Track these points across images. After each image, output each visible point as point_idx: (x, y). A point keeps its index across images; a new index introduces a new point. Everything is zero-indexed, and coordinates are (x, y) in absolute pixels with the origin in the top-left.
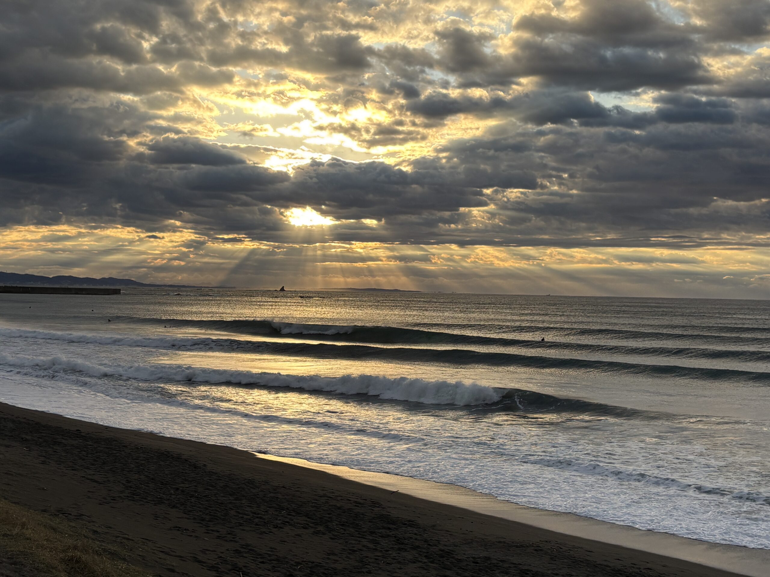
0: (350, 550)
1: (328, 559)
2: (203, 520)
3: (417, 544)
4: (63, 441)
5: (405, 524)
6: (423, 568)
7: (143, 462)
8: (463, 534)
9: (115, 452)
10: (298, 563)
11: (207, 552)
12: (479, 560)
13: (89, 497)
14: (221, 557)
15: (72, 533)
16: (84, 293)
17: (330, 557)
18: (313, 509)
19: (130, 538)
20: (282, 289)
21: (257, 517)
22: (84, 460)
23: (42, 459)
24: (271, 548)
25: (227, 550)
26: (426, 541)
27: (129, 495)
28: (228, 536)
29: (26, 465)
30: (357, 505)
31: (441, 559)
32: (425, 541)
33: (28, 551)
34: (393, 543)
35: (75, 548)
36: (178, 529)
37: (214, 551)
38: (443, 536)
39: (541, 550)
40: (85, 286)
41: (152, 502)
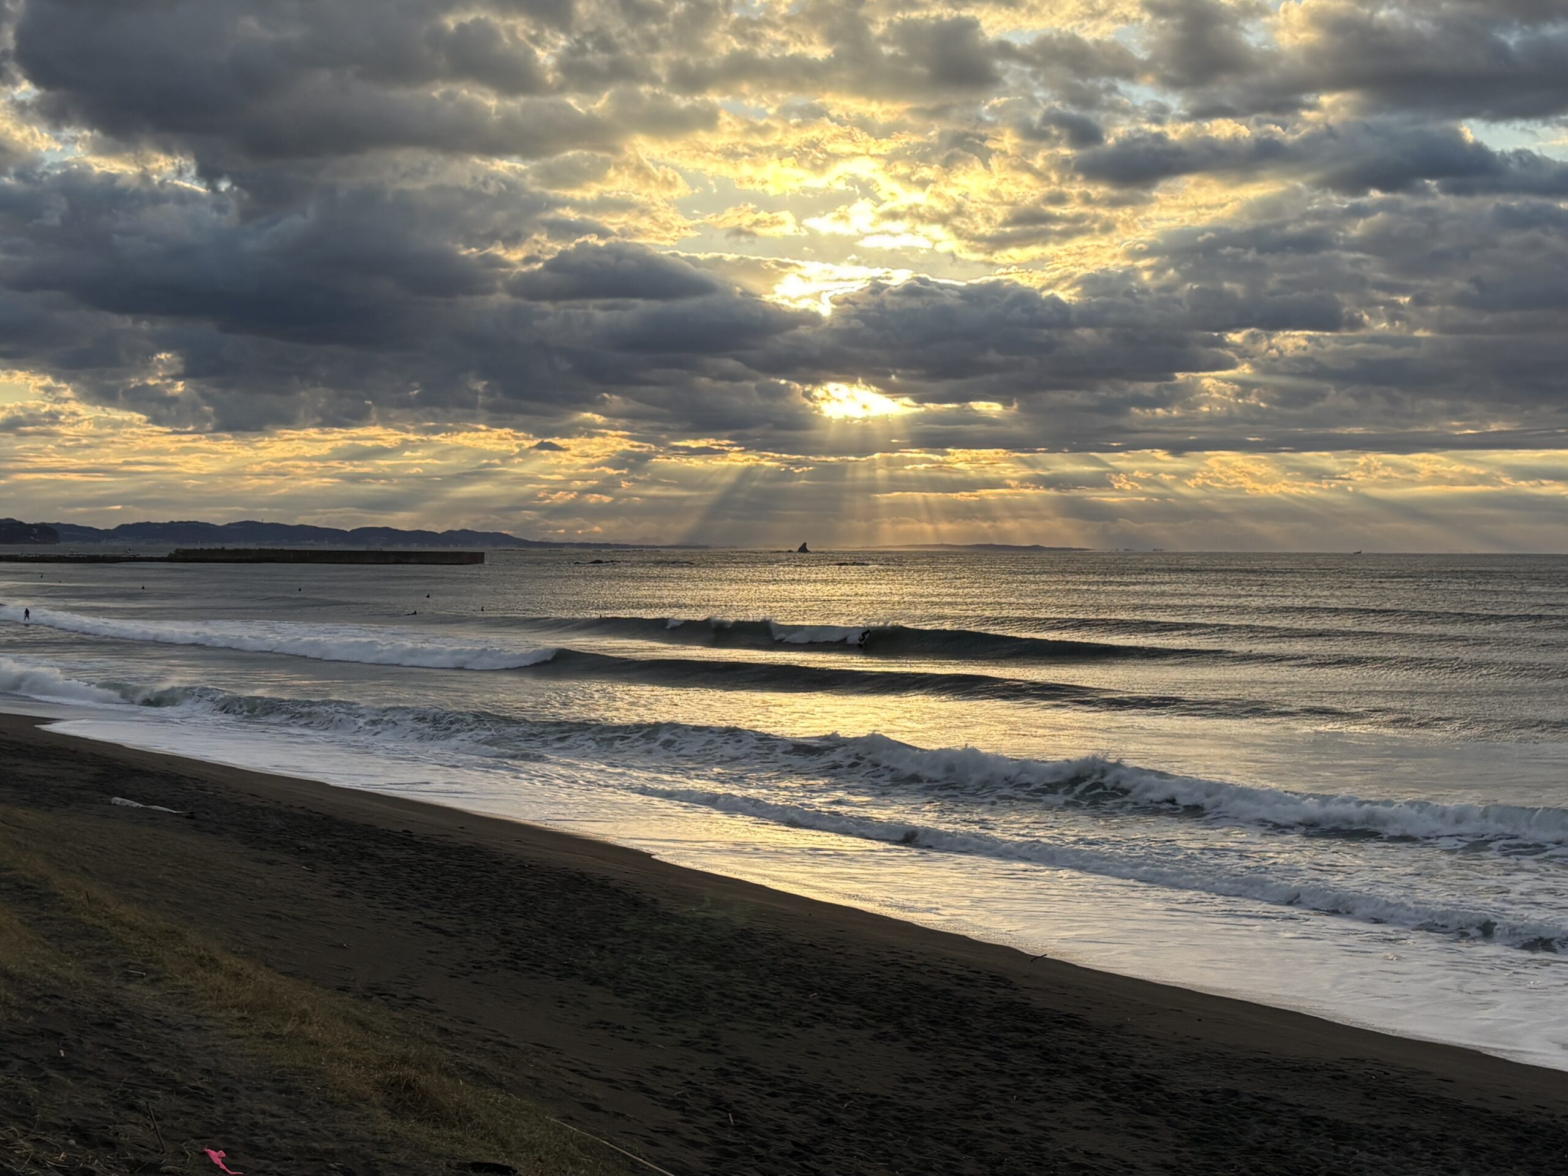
0: (949, 1072)
1: (906, 1089)
2: (653, 1010)
3: (1085, 1063)
4: (378, 852)
5: (1061, 1022)
6: (1098, 1110)
7: (534, 894)
8: (1181, 1043)
9: (478, 874)
10: (844, 1098)
11: (662, 1073)
12: (1215, 1097)
13: (430, 963)
14: (689, 1082)
15: (397, 1033)
16: (412, 560)
17: (910, 1086)
18: (873, 990)
19: (510, 1042)
20: (803, 549)
21: (761, 1005)
22: (417, 889)
23: (339, 887)
24: (789, 1066)
25: (702, 1069)
26: (1103, 1056)
27: (508, 959)
28: (704, 1041)
29: (306, 899)
30: (962, 982)
31: (1135, 1094)
32: (1101, 1057)
33: (313, 1067)
34: (1035, 1059)
35: (404, 1060)
36: (606, 1025)
37: (676, 1071)
38: (1137, 1046)
39: (1344, 1077)
40: (414, 548)
41: (553, 973)
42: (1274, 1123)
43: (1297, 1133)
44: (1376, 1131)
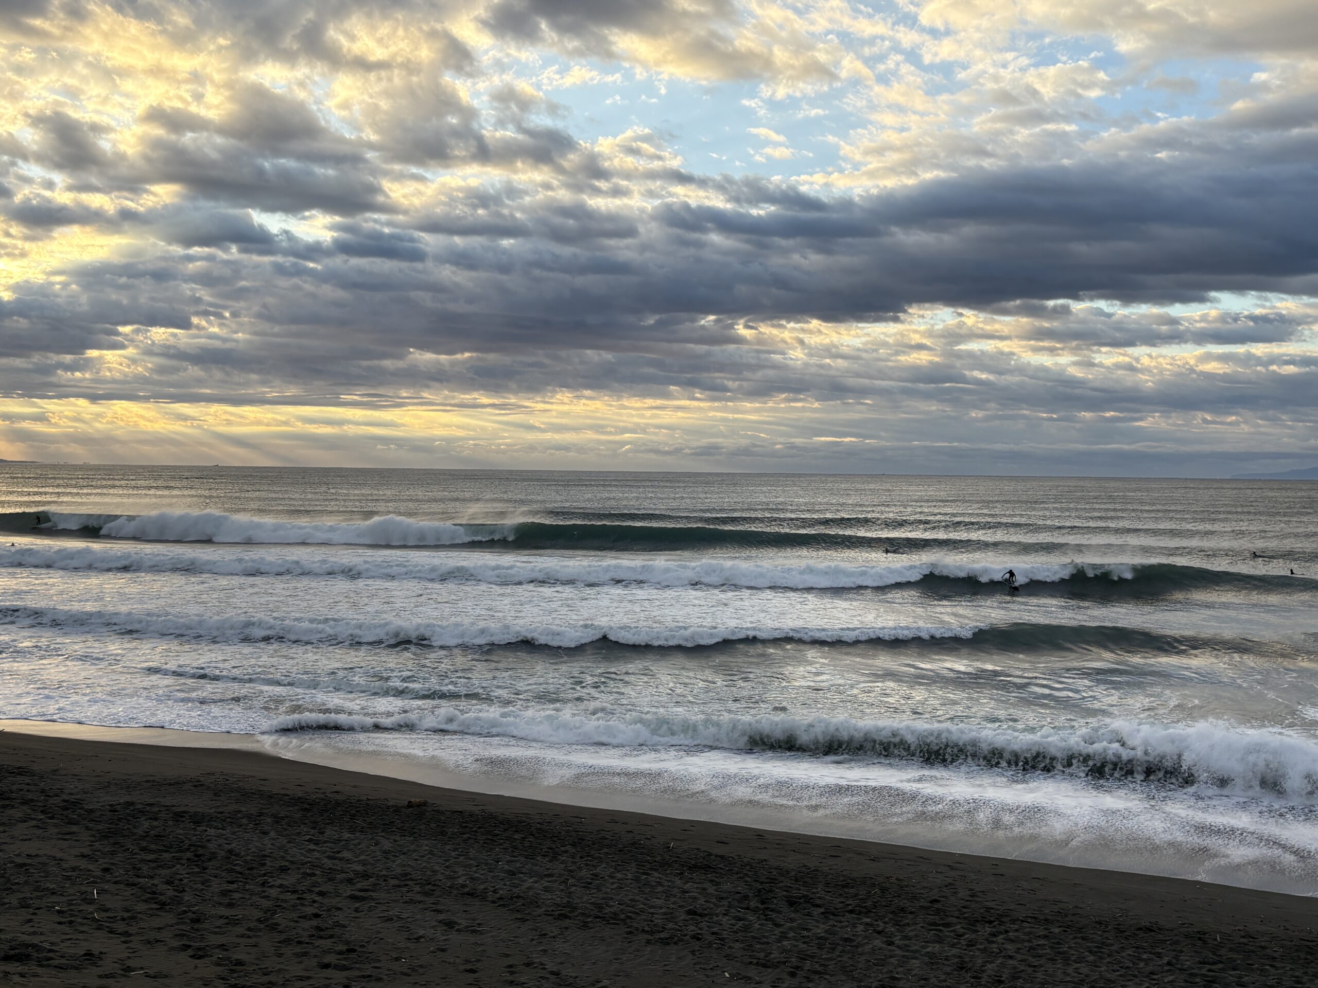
5: (13, 773)
6: (38, 827)
8: (98, 776)
12: (118, 808)
31: (65, 813)
32: (42, 792)
38: (68, 782)
42: (156, 819)
43: (170, 823)
44: (219, 815)
